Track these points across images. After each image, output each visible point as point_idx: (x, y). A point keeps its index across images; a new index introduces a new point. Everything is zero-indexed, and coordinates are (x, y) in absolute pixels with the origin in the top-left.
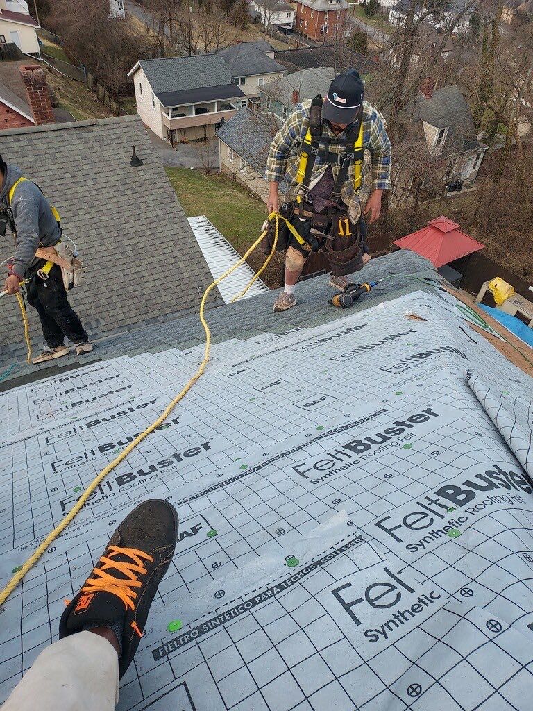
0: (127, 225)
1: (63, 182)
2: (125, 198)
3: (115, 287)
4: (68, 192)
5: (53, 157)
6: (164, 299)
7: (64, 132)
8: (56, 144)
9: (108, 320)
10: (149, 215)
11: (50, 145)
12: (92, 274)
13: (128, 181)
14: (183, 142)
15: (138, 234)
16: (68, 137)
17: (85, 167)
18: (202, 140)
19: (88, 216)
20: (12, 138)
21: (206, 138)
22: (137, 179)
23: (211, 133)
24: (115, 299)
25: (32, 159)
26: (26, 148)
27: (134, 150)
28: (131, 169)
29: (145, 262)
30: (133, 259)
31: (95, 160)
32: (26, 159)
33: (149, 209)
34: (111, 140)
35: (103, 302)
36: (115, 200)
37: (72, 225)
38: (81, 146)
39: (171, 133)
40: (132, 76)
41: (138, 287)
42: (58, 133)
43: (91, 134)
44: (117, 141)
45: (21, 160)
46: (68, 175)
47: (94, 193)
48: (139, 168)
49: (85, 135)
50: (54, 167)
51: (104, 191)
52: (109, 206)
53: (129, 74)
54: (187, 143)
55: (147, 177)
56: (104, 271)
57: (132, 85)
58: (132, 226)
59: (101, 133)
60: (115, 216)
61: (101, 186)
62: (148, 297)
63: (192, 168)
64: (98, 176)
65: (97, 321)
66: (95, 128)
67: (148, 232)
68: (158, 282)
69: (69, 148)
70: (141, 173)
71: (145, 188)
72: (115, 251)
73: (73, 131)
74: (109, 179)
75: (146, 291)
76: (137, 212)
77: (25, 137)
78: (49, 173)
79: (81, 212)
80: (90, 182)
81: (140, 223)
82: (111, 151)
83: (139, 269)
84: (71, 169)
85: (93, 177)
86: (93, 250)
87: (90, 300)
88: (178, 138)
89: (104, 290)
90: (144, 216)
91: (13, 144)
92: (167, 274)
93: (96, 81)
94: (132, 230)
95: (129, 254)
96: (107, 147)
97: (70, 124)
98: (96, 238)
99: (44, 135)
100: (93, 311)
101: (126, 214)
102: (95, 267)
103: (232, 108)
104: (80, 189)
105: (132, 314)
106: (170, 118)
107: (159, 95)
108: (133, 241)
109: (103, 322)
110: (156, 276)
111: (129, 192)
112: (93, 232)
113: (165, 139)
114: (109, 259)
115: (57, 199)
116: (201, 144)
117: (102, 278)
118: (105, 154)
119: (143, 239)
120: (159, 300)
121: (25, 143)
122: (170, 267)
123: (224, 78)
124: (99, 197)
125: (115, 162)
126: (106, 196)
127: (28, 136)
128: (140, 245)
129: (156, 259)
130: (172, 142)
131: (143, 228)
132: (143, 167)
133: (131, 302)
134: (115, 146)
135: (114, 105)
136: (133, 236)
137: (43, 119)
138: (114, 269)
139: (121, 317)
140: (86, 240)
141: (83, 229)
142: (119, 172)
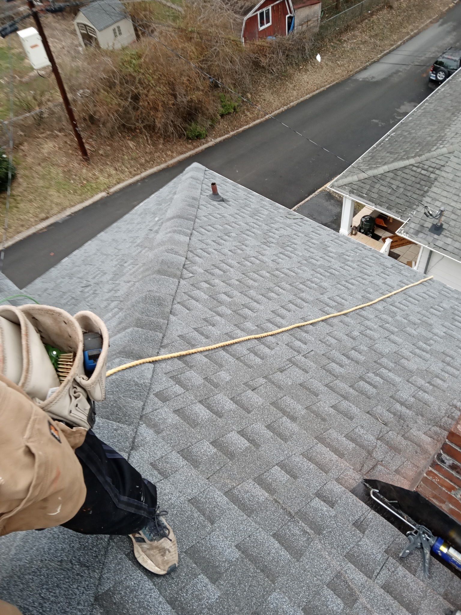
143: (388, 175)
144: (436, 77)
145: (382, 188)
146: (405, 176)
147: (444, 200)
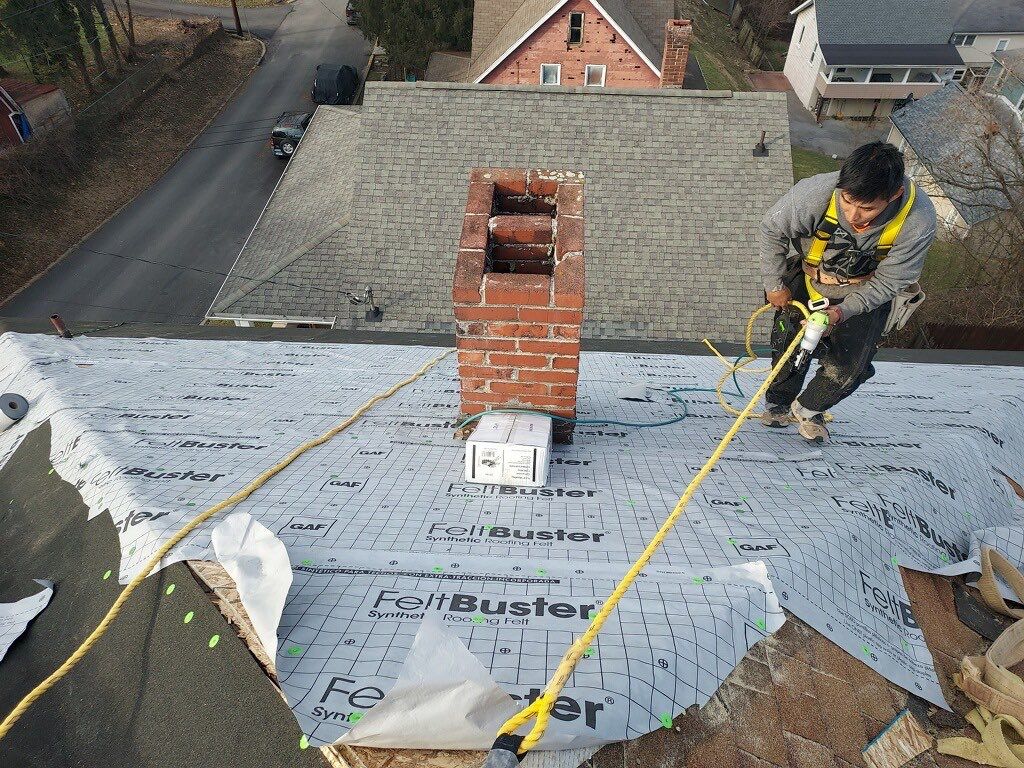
0: (720, 224)
1: (666, 157)
2: (730, 191)
3: (680, 291)
4: (669, 170)
5: (667, 127)
6: (731, 322)
7: (689, 101)
8: (676, 113)
9: (658, 326)
10: (751, 218)
11: (669, 113)
12: (659, 270)
13: (742, 172)
14: (835, 118)
15: (731, 236)
16: (691, 107)
17: (697, 145)
18: (865, 119)
19: (680, 203)
20: (631, 99)
21: (872, 118)
22: (754, 171)
23: (885, 112)
24: (674, 305)
25: (643, 125)
26: (642, 112)
27: (763, 137)
28: (751, 158)
29: (725, 272)
30: (712, 264)
31: (712, 140)
32: (636, 124)
33: (755, 211)
34: (739, 119)
35: (660, 304)
36: (717, 191)
37: (659, 209)
38: (702, 121)
39: (822, 101)
40: (796, 15)
41: (705, 299)
42: (681, 101)
43: (718, 109)
44: (746, 121)
45: (630, 124)
46: (675, 151)
47: (697, 178)
48: (761, 159)
49: (711, 108)
50: (663, 139)
51: (709, 178)
52: (708, 197)
53: (792, 13)
54: (841, 119)
55: (767, 171)
56: (674, 270)
57: (792, 27)
58: (725, 226)
59: (731, 109)
60: (711, 210)
61: (707, 171)
62: (712, 314)
63: (835, 156)
64: (709, 159)
65: (646, 324)
66: (726, 102)
67: (742, 238)
68: (732, 300)
69: (688, 119)
70: (760, 166)
71: (758, 184)
72: (695, 250)
73: (700, 101)
74: (721, 165)
75: (712, 306)
76: (739, 210)
77: (645, 99)
78: (656, 145)
79: (673, 197)
80: (697, 165)
81: (737, 224)
82: (735, 133)
83: (714, 278)
84: (681, 145)
85: (702, 158)
86: (670, 243)
87: (647, 297)
88: (829, 110)
89: (666, 290)
90: (745, 217)
91: (629, 106)
92: (746, 293)
93: (743, 15)
94: (725, 231)
95: (710, 258)
96: (732, 127)
97: (699, 92)
98: (679, 230)
99: (667, 100)
100: (645, 312)
101: (725, 210)
102: (666, 263)
103: (933, 80)
104: (682, 170)
105: (687, 327)
106: (828, 81)
107: (824, 48)
108: (720, 244)
109: (651, 326)
110: (732, 293)
111: (738, 185)
112: (678, 222)
113: (810, 109)
114: (684, 257)
115: (653, 176)
116: (862, 125)
117: (669, 277)
118: (726, 134)
119: (733, 244)
120: (724, 321)
121: (644, 106)
122: (754, 286)
123: (938, 36)
124: (702, 184)
125: (735, 146)
126: (709, 184)
127: (649, 99)
128: (727, 251)
129: (739, 272)
130: (818, 115)
131: (738, 231)
132: (766, 159)
133: (691, 313)
134: (741, 128)
135: (756, 51)
136: (724, 237)
137: (670, 80)
138: (686, 270)
139: (673, 326)
140: (668, 229)
141: (669, 216)
142: (735, 159)
143: (281, 274)
144: (282, 151)
145: (282, 293)
146: (304, 269)
147: (365, 280)
